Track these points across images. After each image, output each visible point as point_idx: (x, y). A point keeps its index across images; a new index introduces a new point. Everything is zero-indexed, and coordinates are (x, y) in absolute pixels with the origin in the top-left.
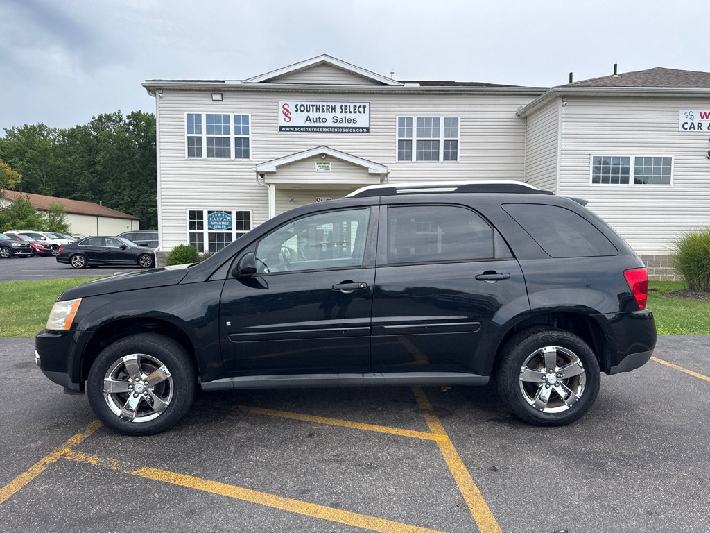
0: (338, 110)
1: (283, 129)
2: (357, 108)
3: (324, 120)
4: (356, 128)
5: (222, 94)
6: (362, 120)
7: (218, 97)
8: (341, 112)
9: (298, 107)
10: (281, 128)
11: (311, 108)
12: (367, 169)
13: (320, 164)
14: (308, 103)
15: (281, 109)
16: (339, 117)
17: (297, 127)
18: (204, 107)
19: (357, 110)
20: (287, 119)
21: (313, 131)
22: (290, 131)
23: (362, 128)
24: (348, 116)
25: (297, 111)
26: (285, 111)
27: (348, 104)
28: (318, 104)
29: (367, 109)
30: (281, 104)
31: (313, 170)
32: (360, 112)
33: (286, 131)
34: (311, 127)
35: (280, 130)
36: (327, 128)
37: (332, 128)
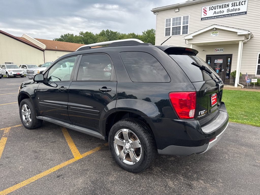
0: (230, 5)
1: (203, 19)
2: (241, 3)
3: (223, 12)
4: (239, 13)
5: (179, 9)
6: (243, 8)
7: (177, 10)
8: (232, 6)
9: (211, 8)
10: (202, 19)
11: (217, 7)
12: (237, 33)
13: (213, 33)
14: (215, 5)
15: (203, 10)
16: (230, 9)
17: (209, 17)
18: (172, 15)
19: (241, 4)
20: (205, 14)
21: (217, 18)
22: (206, 19)
23: (243, 12)
24: (236, 7)
25: (210, 10)
26: (204, 11)
27: (236, 2)
28: (220, 5)
29: (246, 3)
30: (203, 8)
31: (210, 36)
32: (242, 5)
33: (204, 20)
34: (216, 16)
35: (202, 20)
36: (224, 15)
37: (226, 15)
